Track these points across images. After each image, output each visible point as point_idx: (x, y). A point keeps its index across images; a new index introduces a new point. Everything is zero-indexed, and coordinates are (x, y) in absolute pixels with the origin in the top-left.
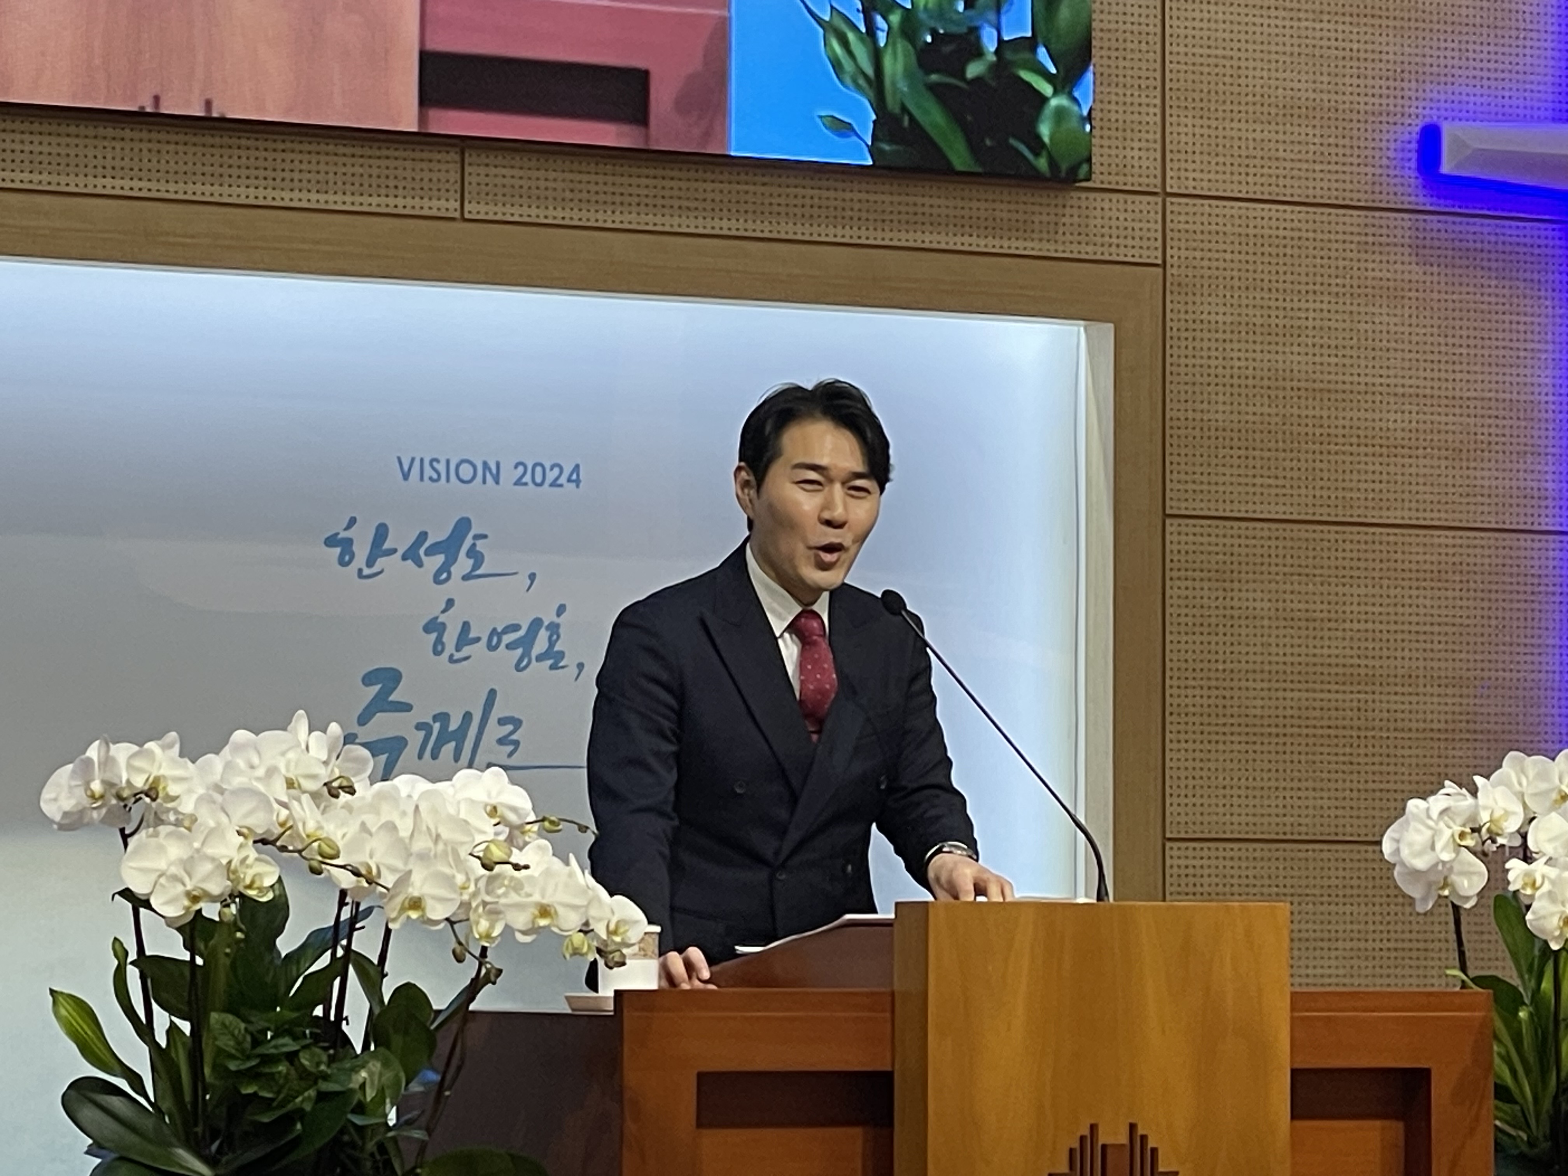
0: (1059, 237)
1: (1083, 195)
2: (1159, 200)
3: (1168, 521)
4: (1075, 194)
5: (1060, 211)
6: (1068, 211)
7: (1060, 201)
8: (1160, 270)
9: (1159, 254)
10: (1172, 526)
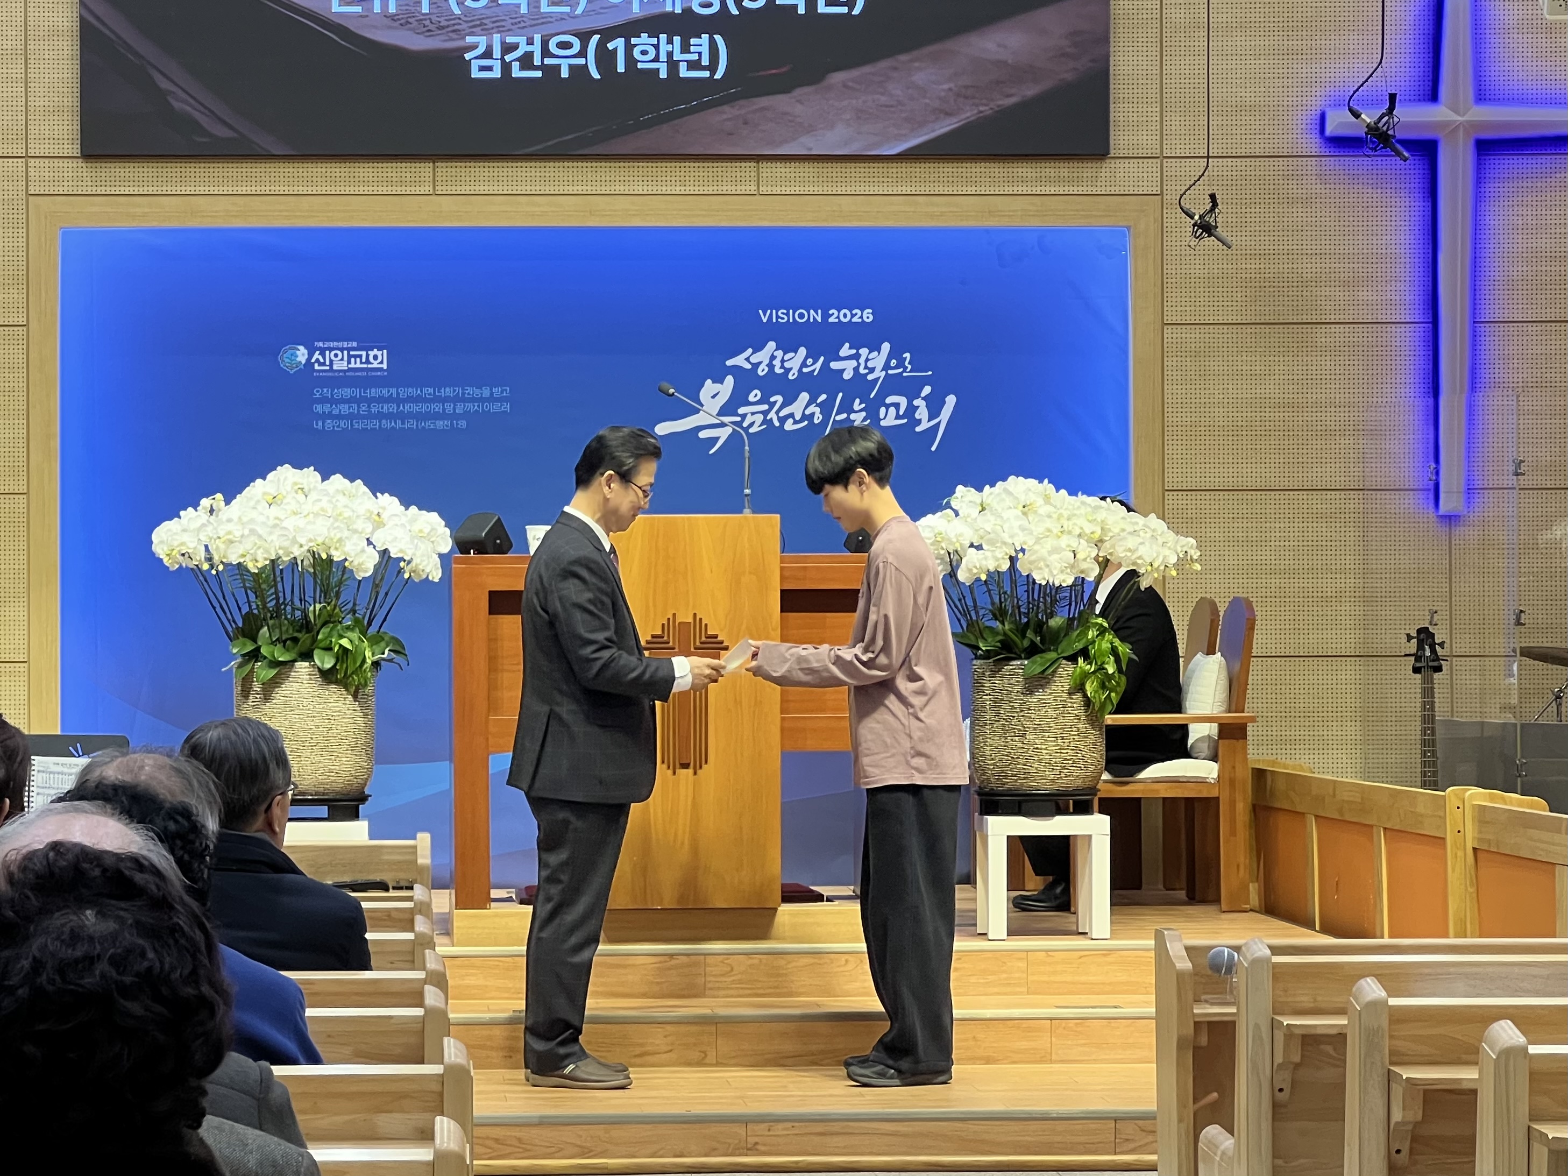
0: (1099, 184)
1: (1113, 161)
2: (1158, 160)
3: (1165, 327)
4: (1108, 161)
5: (1099, 170)
6: (1103, 170)
7: (1099, 165)
8: (1159, 197)
9: (1159, 188)
10: (1168, 330)
